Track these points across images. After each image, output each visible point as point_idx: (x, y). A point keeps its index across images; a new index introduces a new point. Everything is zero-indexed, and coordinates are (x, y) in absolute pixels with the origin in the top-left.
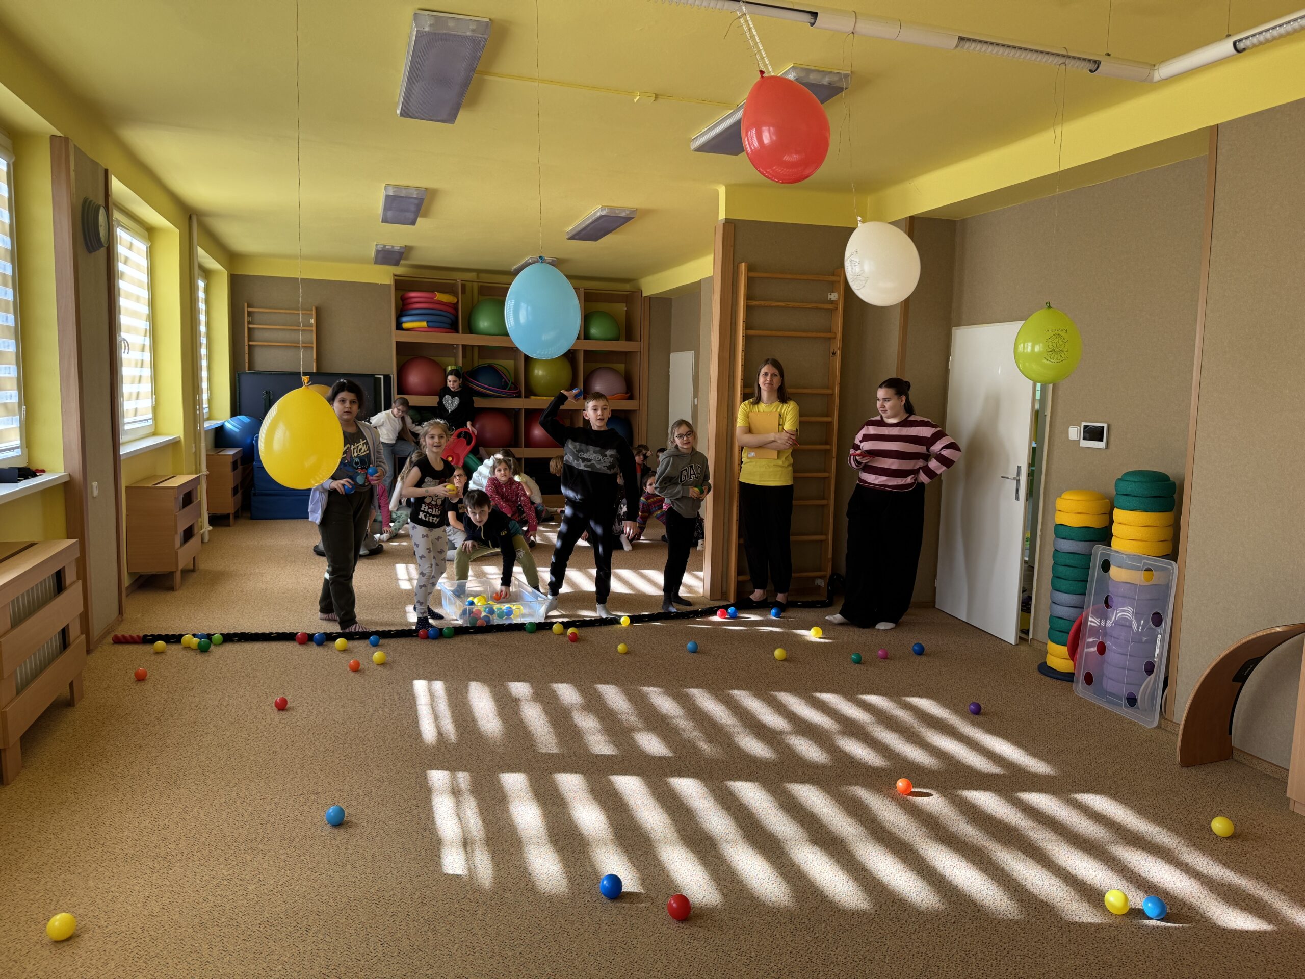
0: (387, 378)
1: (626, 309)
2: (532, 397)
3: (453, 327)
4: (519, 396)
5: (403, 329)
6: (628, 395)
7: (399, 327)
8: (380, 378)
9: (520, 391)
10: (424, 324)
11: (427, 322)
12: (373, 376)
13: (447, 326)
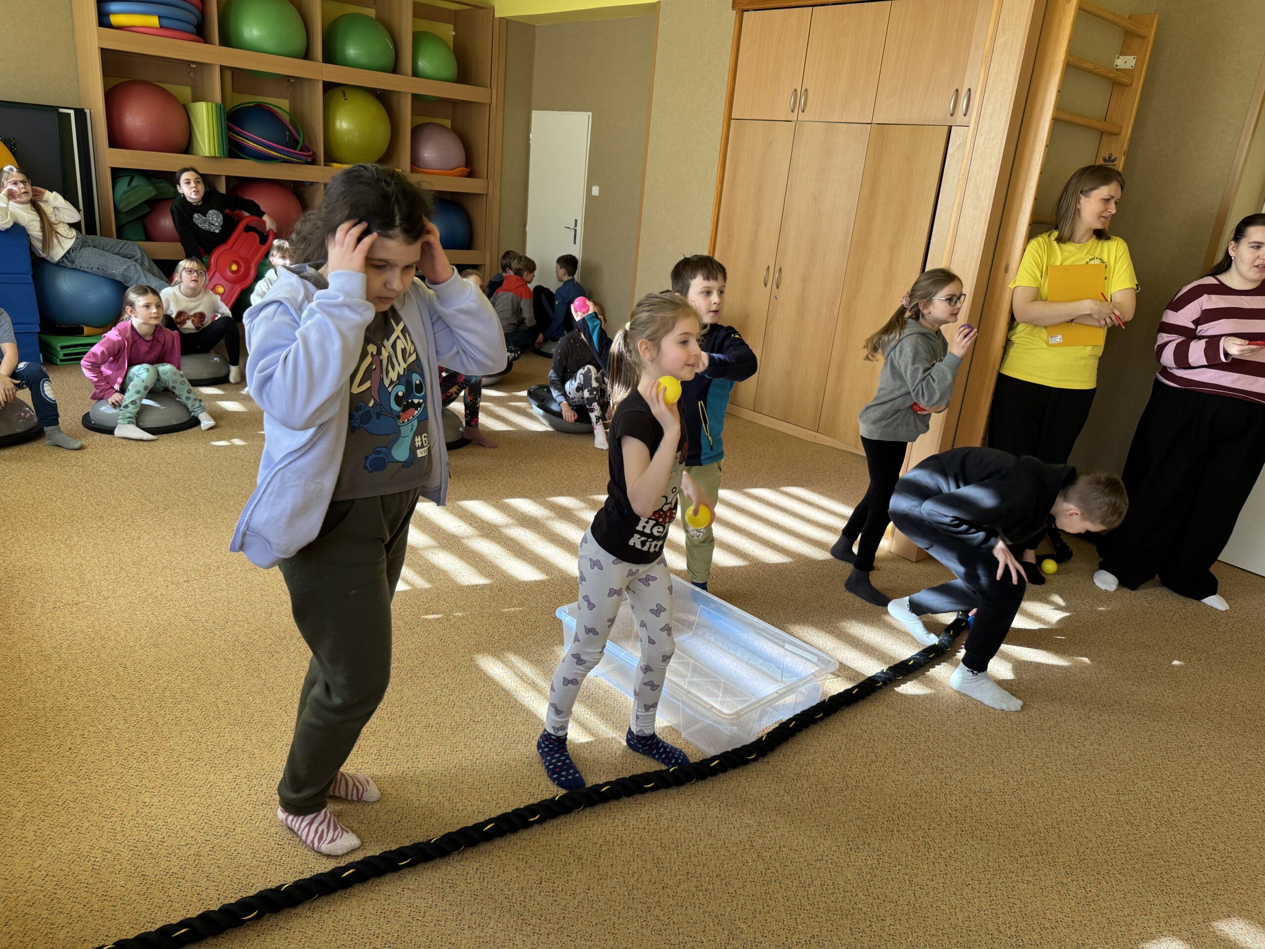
0: (80, 114)
1: (454, 33)
2: (335, 165)
3: (200, 33)
4: (314, 162)
5: (110, 26)
6: (469, 170)
7: (103, 21)
8: (69, 114)
9: (314, 153)
10: (154, 21)
11: (159, 17)
12: (54, 109)
13: (193, 29)
